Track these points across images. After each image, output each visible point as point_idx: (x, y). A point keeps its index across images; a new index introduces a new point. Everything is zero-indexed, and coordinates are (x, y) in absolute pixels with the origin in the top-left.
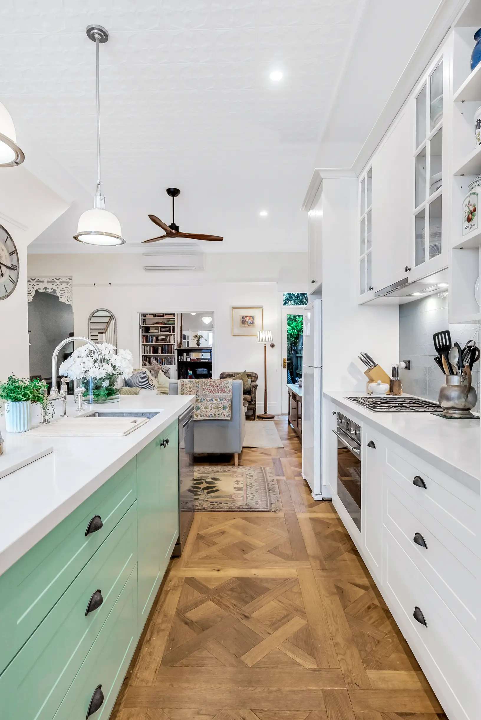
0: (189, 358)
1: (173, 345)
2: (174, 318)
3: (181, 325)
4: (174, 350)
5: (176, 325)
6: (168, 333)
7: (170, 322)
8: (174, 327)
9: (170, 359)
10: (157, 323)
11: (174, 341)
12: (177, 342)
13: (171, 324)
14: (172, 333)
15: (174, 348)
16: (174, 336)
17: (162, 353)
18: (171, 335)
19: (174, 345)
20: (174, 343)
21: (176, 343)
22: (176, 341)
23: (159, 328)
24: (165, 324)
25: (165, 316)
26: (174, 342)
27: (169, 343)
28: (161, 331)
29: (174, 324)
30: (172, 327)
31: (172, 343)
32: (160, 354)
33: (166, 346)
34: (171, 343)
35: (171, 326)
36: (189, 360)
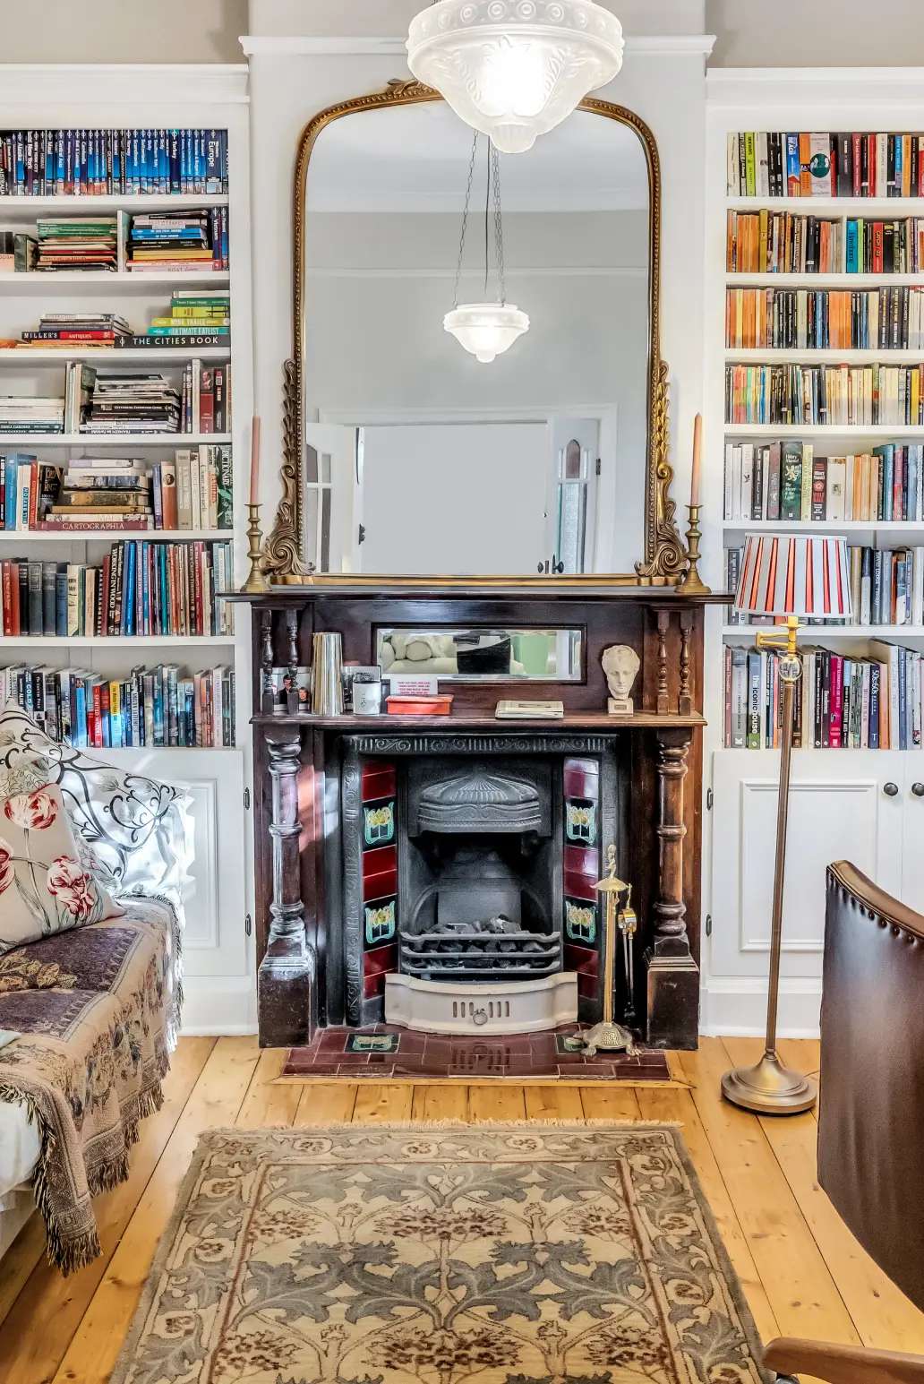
0: (374, 692)
1: (209, 545)
2: (225, 285)
3: (289, 355)
4: (222, 603)
5: (239, 351)
6: (157, 434)
7: (179, 323)
8: (217, 367)
9: (185, 687)
10: (53, 331)
11: (223, 506)
12: (254, 521)
13: (186, 342)
14: (194, 435)
15: (221, 587)
16: (219, 461)
17: (105, 623)
18: (194, 447)
19: (219, 551)
20: (223, 534)
21: (238, 535)
22: (239, 515)
23: (76, 376)
24: (130, 340)
25: (130, 257)
26: (222, 523)
27: (175, 524)
28: (89, 411)
29: (225, 340)
30: (197, 366)
31: (201, 525)
32: (81, 631)
33: (143, 553)
34: (190, 527)
35: (189, 362)
36: (369, 700)
